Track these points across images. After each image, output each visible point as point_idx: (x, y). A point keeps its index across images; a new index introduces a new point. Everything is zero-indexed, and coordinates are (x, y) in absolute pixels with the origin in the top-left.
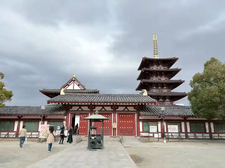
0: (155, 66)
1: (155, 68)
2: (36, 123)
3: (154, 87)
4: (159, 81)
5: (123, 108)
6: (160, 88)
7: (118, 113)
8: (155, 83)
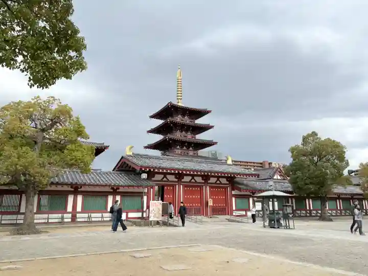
0: (180, 116)
1: (179, 119)
2: (104, 198)
3: (178, 147)
4: (184, 139)
5: (215, 179)
6: (185, 148)
7: (209, 186)
8: (179, 141)
